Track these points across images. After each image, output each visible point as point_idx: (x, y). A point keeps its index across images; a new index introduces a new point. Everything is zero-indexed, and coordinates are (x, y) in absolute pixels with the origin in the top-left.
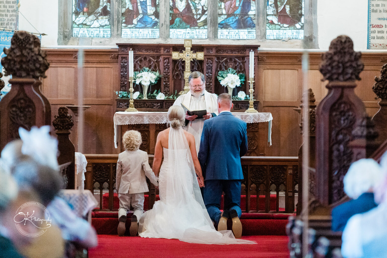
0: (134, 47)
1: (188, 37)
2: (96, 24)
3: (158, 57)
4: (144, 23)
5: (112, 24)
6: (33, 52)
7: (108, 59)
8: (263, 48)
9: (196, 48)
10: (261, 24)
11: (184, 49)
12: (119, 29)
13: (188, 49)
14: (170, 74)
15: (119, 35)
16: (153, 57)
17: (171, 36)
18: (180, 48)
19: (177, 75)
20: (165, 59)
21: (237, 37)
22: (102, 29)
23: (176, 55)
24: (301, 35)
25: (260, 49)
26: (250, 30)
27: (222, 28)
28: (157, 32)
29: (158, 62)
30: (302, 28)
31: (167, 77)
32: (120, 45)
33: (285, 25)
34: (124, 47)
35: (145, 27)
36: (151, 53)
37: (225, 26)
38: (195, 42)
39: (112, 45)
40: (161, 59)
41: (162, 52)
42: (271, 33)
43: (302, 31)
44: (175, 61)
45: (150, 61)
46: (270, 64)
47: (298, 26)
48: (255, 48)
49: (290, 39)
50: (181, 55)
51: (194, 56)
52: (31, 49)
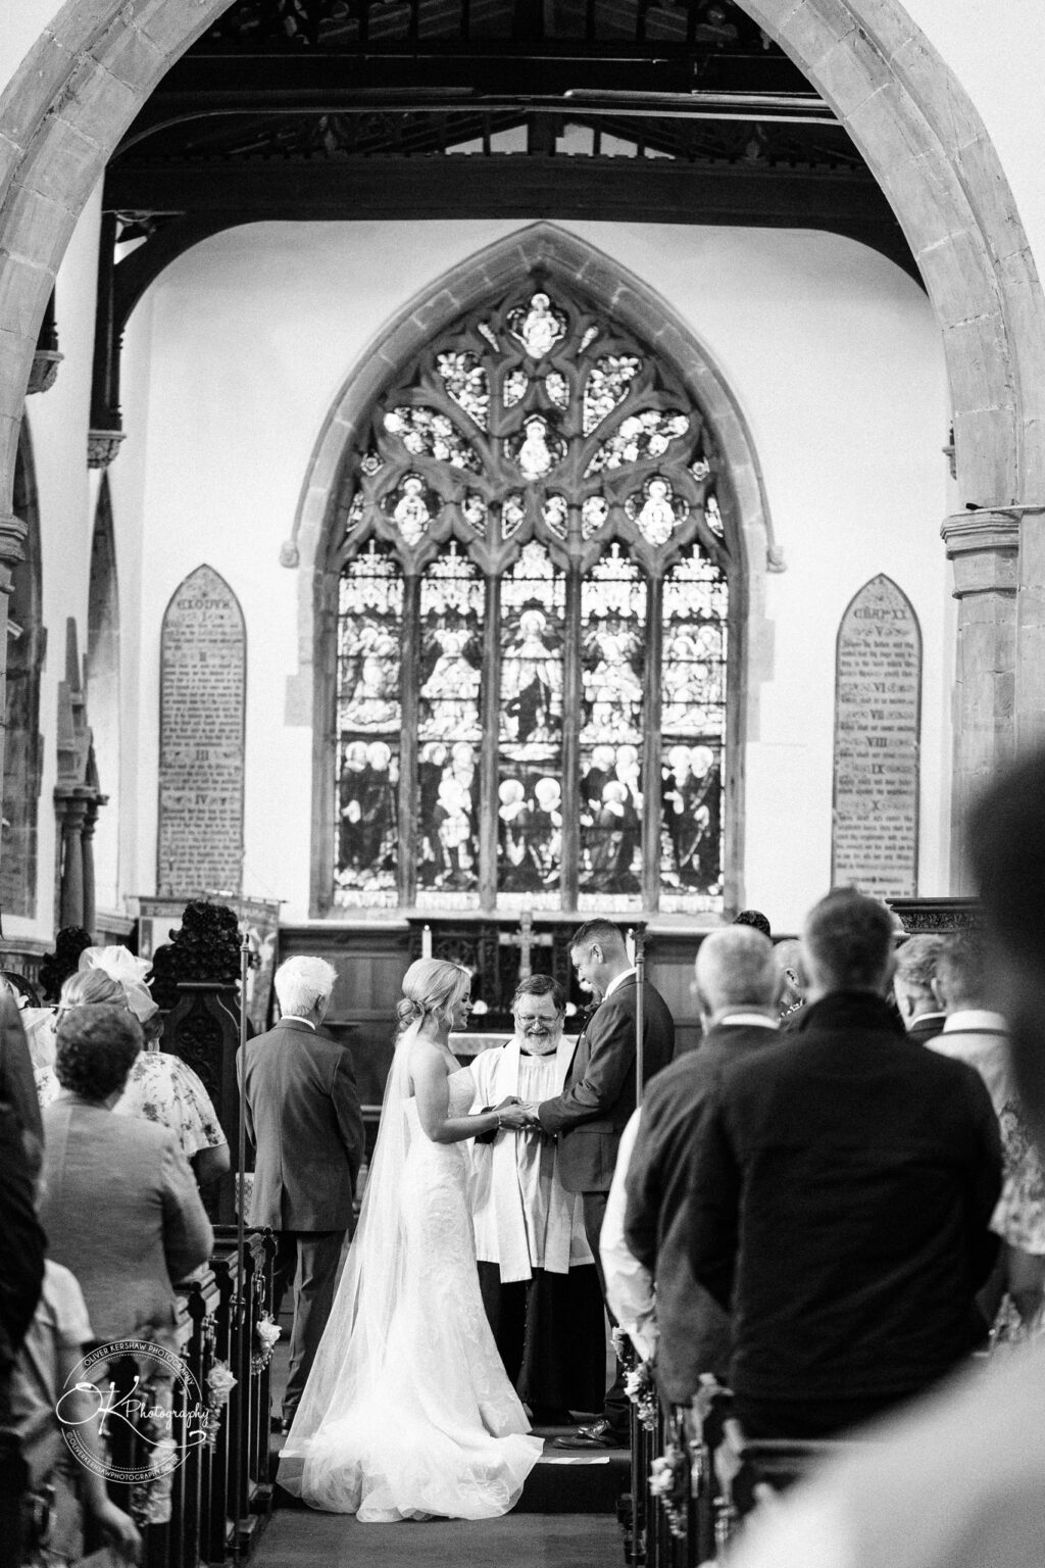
0: (436, 924)
1: (527, 908)
2: (374, 884)
3: (476, 941)
4: (454, 883)
5: (399, 886)
6: (219, 937)
7: (392, 943)
8: (656, 927)
9: (539, 927)
10: (650, 887)
11: (520, 928)
12: (412, 893)
13: (526, 927)
14: (496, 971)
15: (411, 904)
16: (468, 940)
17: (498, 906)
18: (512, 927)
19: (508, 973)
20: (487, 944)
21: (611, 909)
22: (383, 893)
23: (504, 938)
24: (719, 904)
25: (648, 928)
26: (633, 897)
27: (584, 892)
28: (475, 897)
29: (476, 950)
30: (721, 893)
31: (490, 975)
32: (412, 921)
33: (692, 889)
34: (417, 924)
35: (456, 890)
36: (464, 934)
37: (589, 888)
38: (538, 916)
39: (398, 921)
40: (481, 944)
41: (483, 932)
42: (668, 902)
43: (720, 898)
44: (504, 949)
45: (462, 948)
46: (663, 954)
47: (713, 889)
48: (639, 927)
49: (699, 912)
50: (514, 937)
51: (536, 939)
52: (216, 932)
